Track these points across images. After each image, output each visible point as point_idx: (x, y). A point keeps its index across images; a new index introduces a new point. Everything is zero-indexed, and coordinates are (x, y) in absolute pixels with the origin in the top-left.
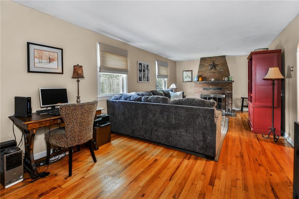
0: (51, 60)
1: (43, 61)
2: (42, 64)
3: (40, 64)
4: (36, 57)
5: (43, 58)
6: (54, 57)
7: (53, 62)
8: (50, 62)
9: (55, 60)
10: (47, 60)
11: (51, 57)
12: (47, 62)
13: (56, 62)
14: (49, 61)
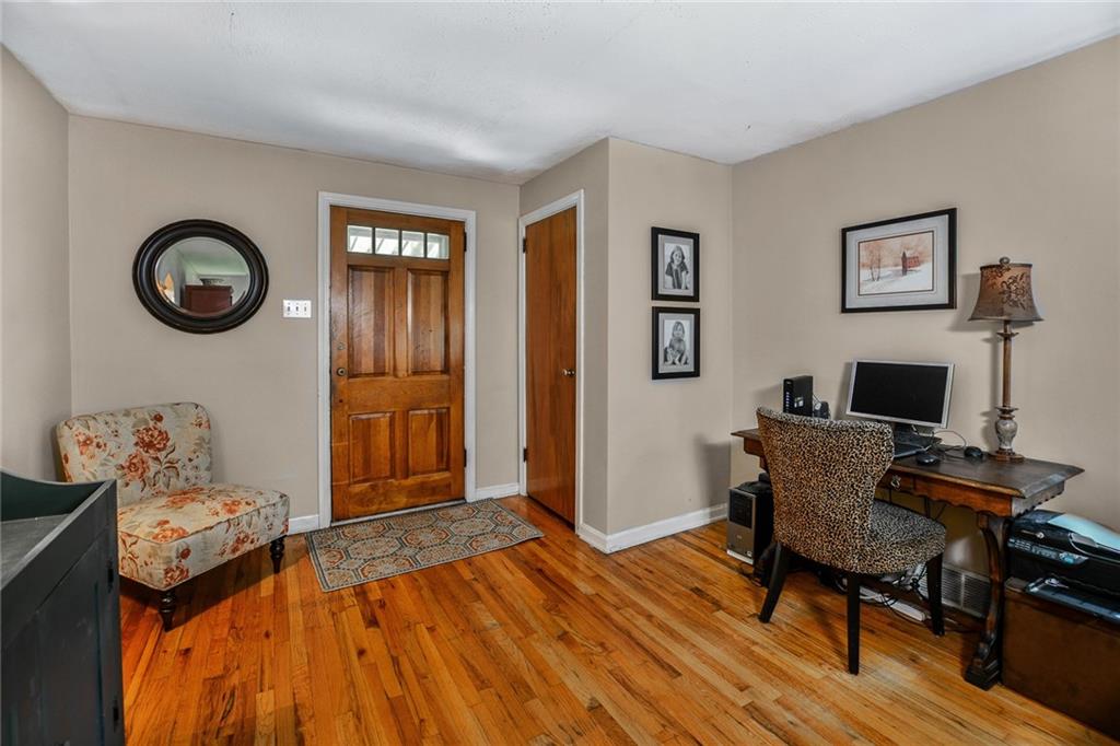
0: (907, 264)
1: (885, 272)
2: (880, 281)
3: (876, 283)
4: (863, 266)
5: (885, 261)
6: (920, 249)
7: (918, 268)
8: (905, 271)
9: (923, 262)
10: (896, 265)
11: (908, 255)
12: (898, 271)
13: (926, 268)
14: (901, 268)
